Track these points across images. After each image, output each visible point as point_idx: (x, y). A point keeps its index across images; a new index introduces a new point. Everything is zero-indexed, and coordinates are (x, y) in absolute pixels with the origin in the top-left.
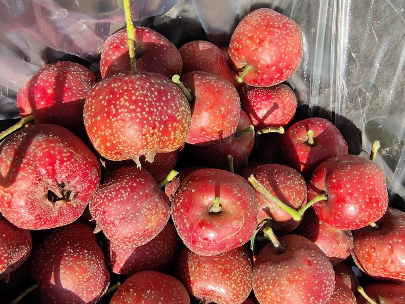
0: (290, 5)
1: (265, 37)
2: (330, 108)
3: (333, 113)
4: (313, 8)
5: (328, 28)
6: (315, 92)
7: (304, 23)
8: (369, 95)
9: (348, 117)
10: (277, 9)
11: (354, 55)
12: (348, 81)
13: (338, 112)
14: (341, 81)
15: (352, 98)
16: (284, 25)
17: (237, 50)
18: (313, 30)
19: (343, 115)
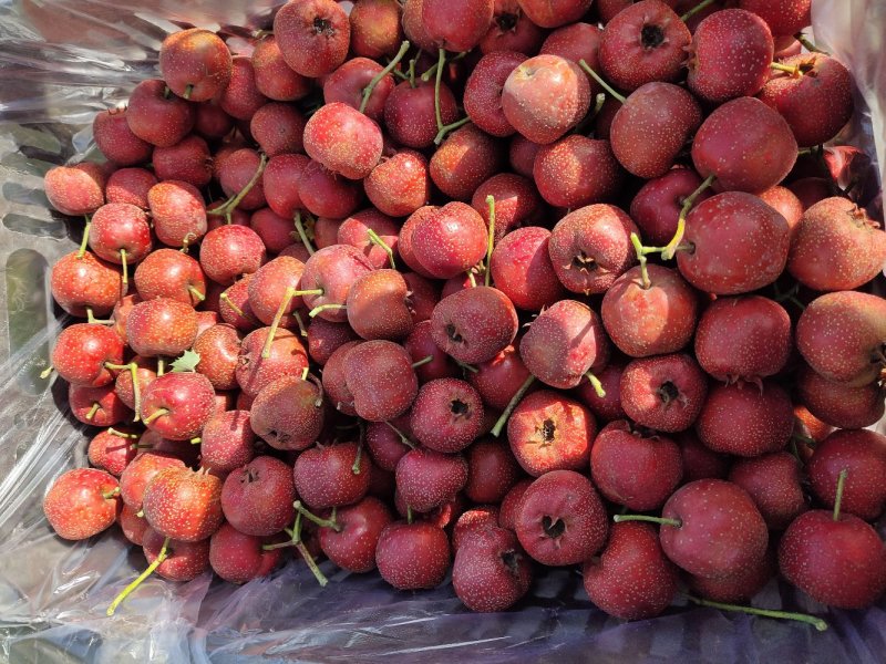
0: (39, 527)
1: (74, 511)
2: (65, 421)
3: (65, 416)
4: (21, 513)
5: (21, 490)
6: (69, 443)
7: (38, 505)
8: (24, 417)
9: (54, 406)
10: (52, 530)
11: (16, 456)
12: (34, 437)
13: (60, 415)
14: (39, 440)
15: (40, 422)
16: (53, 512)
17: (104, 515)
18: (34, 496)
19: (57, 411)
